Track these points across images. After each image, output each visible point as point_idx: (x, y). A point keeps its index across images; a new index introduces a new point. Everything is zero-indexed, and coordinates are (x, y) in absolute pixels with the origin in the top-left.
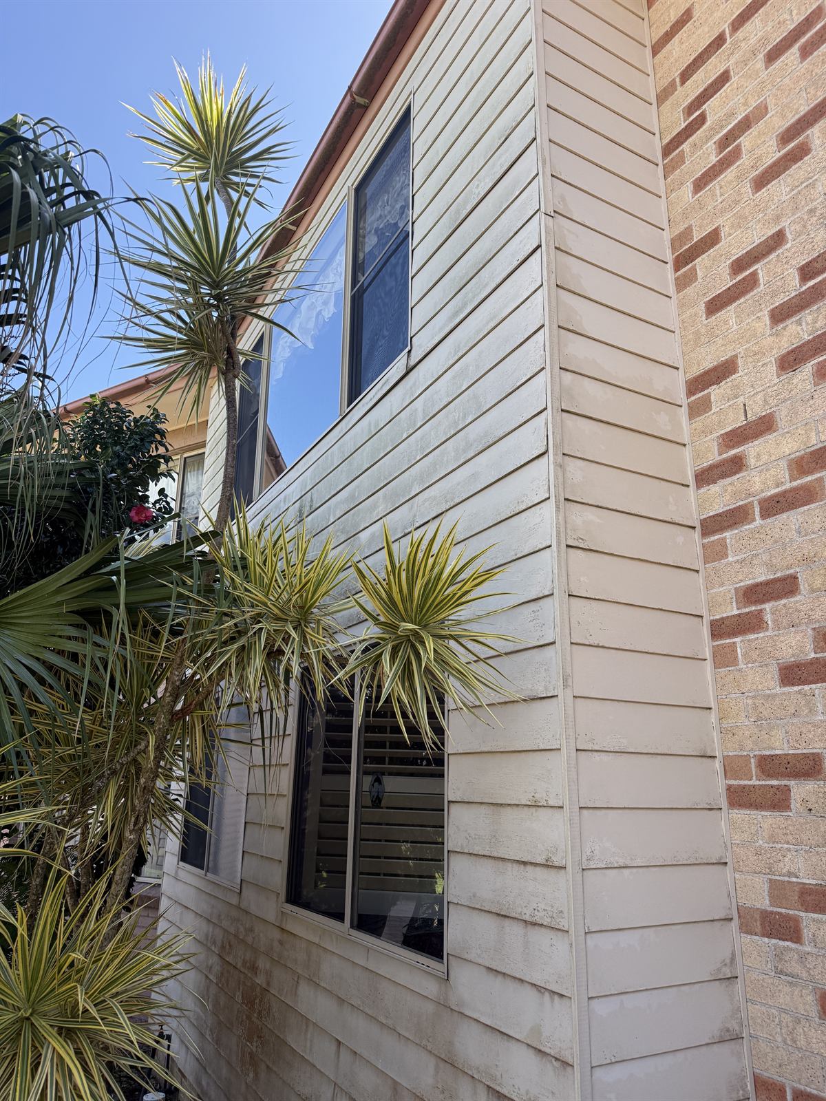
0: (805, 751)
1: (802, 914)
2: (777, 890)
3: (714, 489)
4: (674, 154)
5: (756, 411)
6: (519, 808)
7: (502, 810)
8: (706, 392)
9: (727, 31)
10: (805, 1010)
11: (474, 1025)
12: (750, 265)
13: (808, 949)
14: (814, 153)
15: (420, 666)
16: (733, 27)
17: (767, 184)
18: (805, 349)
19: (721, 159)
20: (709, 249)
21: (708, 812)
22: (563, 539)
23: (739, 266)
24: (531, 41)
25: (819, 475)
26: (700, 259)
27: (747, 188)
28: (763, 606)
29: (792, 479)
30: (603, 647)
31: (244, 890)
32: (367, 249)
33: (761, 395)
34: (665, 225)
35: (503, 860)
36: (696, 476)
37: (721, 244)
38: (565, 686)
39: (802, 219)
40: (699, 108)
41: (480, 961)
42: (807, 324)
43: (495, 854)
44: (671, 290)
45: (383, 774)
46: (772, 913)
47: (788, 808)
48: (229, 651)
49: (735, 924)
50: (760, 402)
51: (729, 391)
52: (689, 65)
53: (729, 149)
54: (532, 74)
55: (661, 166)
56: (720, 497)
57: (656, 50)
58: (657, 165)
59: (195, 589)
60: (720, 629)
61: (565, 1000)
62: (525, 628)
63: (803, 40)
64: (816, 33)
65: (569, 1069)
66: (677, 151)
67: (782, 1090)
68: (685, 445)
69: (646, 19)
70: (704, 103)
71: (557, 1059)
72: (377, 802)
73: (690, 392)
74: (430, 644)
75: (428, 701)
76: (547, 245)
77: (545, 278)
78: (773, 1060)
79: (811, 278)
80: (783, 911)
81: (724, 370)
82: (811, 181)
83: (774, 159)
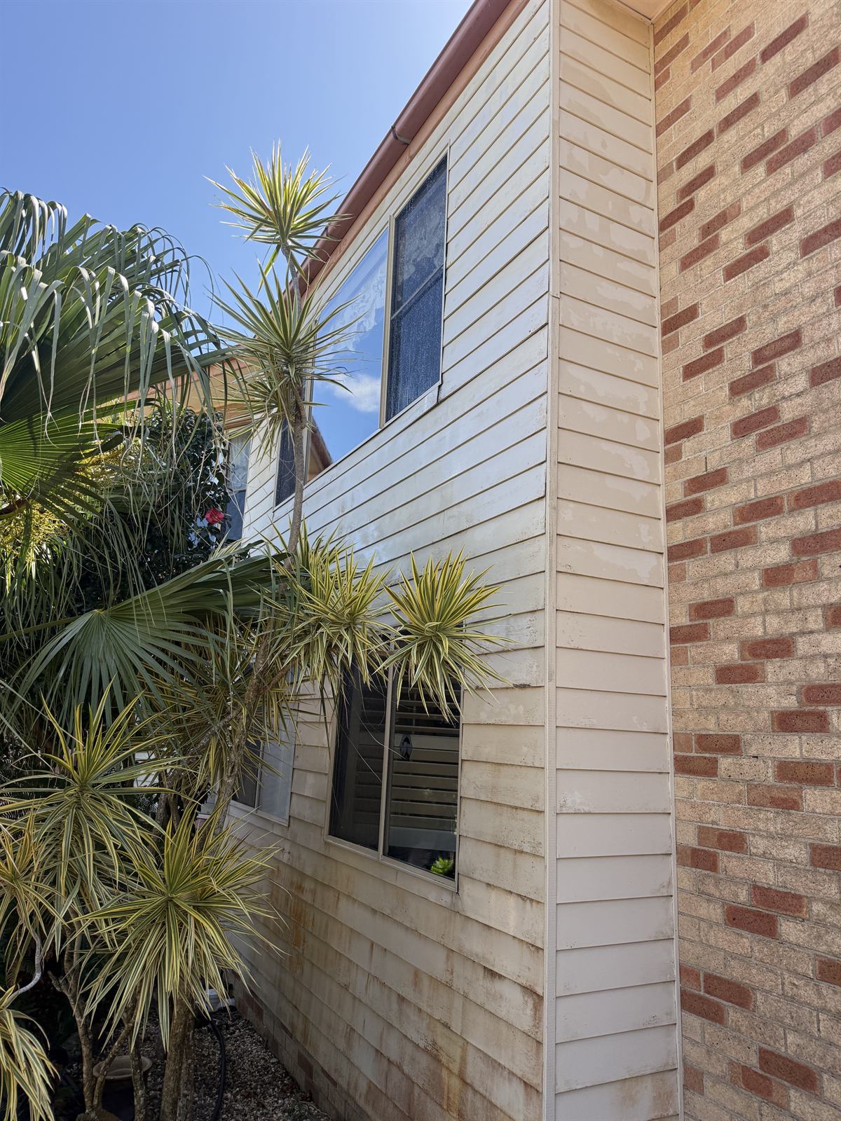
0: (729, 733)
1: (719, 851)
2: (703, 832)
3: (679, 524)
4: (668, 230)
5: (714, 464)
6: (514, 767)
7: (502, 768)
8: (679, 442)
9: (715, 131)
10: (717, 919)
11: (476, 924)
12: (718, 342)
13: (722, 876)
14: (771, 257)
15: (440, 659)
16: (720, 128)
17: (736, 275)
18: (752, 420)
19: (703, 245)
20: (689, 321)
21: (658, 775)
22: (554, 566)
23: (710, 340)
24: (548, 137)
25: (754, 523)
26: (682, 328)
27: (720, 275)
28: (708, 621)
29: (736, 524)
30: (581, 650)
31: (291, 824)
32: (406, 277)
33: (718, 452)
34: (656, 293)
35: (501, 805)
36: (667, 511)
37: (698, 319)
38: (550, 680)
39: (758, 312)
40: (689, 194)
41: (482, 879)
42: (755, 401)
43: (495, 801)
44: (657, 351)
45: (410, 733)
46: (699, 850)
47: (715, 774)
48: (298, 647)
49: (673, 859)
50: (717, 458)
51: (695, 445)
52: (684, 153)
53: (709, 237)
54: (548, 167)
55: (657, 239)
56: (684, 531)
57: (659, 131)
58: (653, 238)
59: (274, 596)
60: (677, 635)
61: (540, 905)
62: (522, 633)
63: (771, 156)
64: (780, 153)
65: (540, 951)
66: (670, 228)
67: (698, 975)
68: (659, 485)
69: (653, 100)
70: (694, 191)
71: (533, 945)
72: (407, 757)
73: (668, 440)
74: (446, 643)
75: (446, 687)
76: (553, 324)
77: (550, 353)
78: (693, 954)
79: (761, 363)
80: (707, 849)
81: (692, 428)
82: (766, 281)
83: (742, 255)
